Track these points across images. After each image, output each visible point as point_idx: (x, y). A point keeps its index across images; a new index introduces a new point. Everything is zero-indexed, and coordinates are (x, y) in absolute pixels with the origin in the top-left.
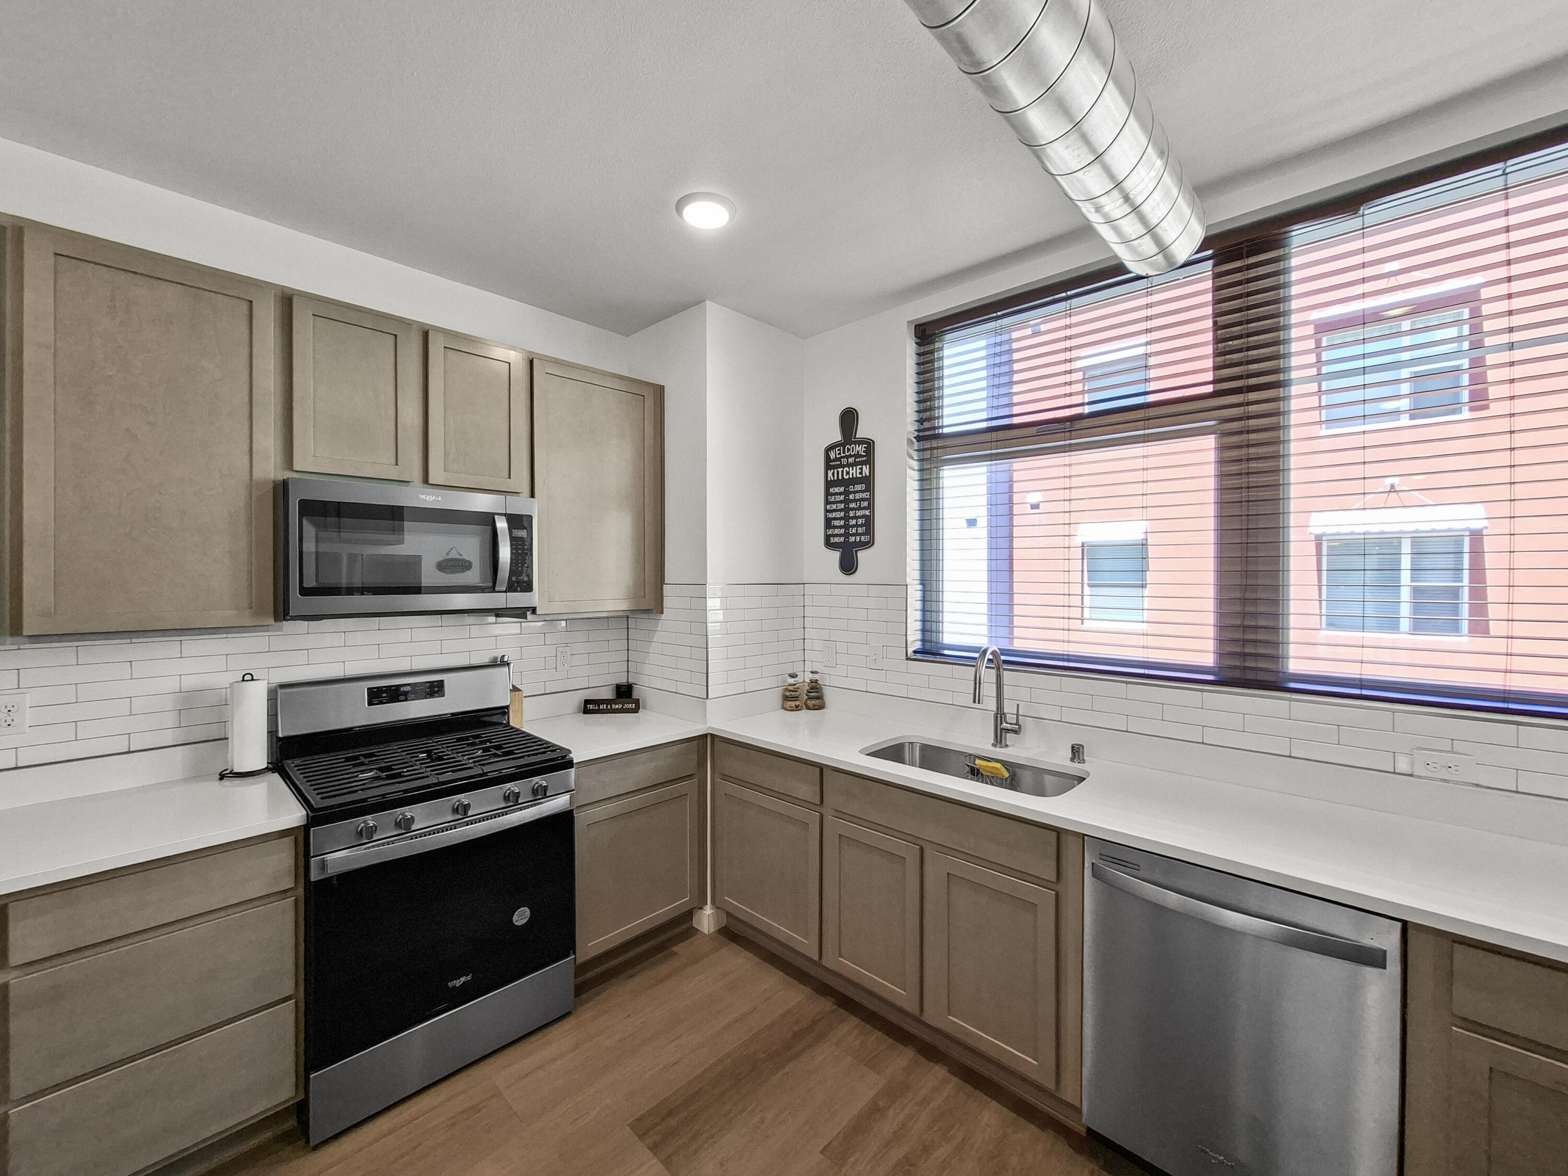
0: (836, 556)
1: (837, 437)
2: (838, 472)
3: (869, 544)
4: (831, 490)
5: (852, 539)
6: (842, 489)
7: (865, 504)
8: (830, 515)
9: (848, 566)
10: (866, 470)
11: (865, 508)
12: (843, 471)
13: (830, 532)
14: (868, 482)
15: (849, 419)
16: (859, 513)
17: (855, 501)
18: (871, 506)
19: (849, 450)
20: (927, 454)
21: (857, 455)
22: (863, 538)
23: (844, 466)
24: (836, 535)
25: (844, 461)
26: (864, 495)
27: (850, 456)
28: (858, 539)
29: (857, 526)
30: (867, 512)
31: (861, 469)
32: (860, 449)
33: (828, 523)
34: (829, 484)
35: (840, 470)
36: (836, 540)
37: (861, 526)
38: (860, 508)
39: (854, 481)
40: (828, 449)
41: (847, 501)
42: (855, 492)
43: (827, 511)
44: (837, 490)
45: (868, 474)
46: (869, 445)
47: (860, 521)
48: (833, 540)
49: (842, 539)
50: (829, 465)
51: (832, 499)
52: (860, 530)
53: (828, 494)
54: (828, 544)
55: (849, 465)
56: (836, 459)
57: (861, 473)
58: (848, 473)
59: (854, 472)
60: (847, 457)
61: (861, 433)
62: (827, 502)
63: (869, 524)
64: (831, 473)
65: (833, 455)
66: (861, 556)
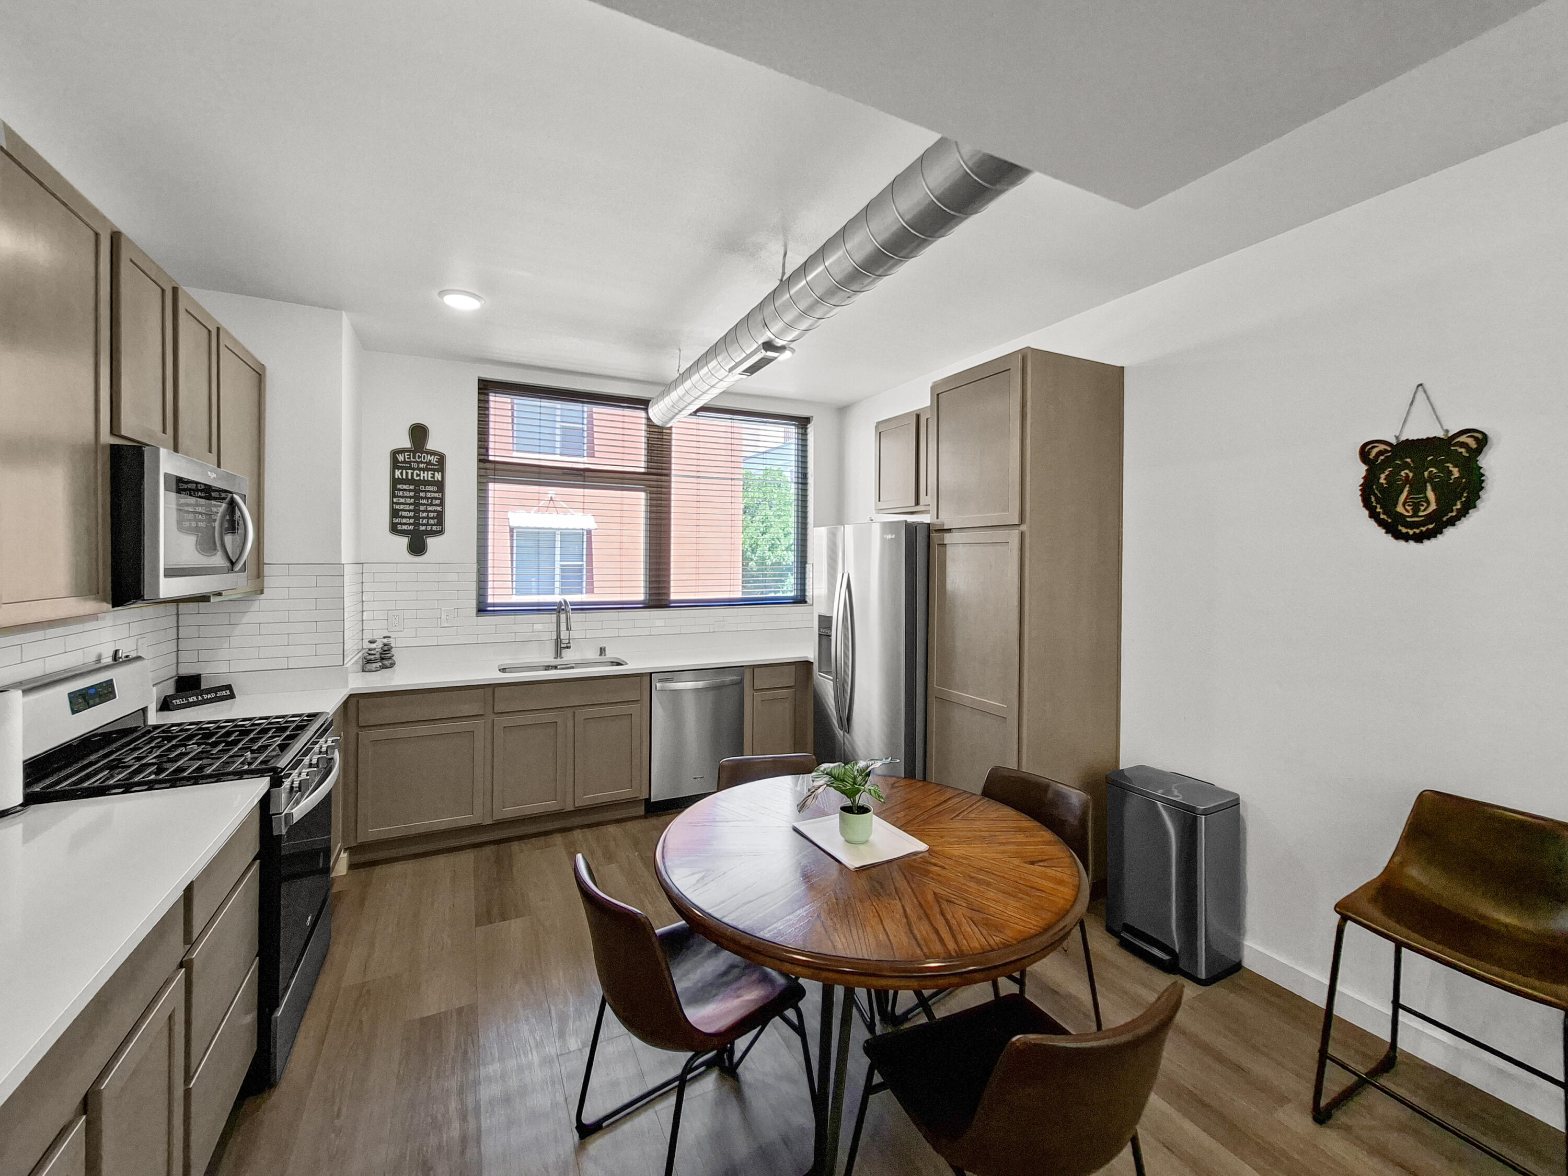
0: (404, 541)
1: (407, 444)
2: (407, 473)
3: (441, 532)
4: (399, 486)
5: (422, 528)
6: (412, 487)
7: (438, 502)
8: (398, 507)
9: (418, 548)
10: (438, 476)
11: (436, 505)
12: (412, 474)
13: (396, 521)
14: (440, 486)
15: (419, 433)
16: (429, 508)
17: (426, 498)
18: (442, 504)
19: (419, 457)
20: (482, 472)
21: (429, 463)
22: (434, 528)
23: (414, 469)
24: (405, 524)
25: (415, 465)
26: (436, 495)
27: (422, 462)
28: (429, 528)
29: (428, 518)
30: (439, 508)
31: (434, 474)
32: (434, 460)
33: (395, 513)
34: (395, 482)
35: (410, 471)
36: (405, 527)
37: (433, 518)
38: (431, 505)
39: (426, 483)
40: (395, 452)
41: (417, 498)
42: (426, 492)
43: (392, 503)
44: (405, 487)
45: (440, 479)
46: (442, 458)
47: (431, 515)
48: (399, 527)
49: (411, 527)
50: (395, 464)
51: (398, 493)
52: (431, 521)
53: (393, 489)
54: (394, 529)
55: (420, 469)
56: (405, 462)
57: (433, 477)
58: (418, 475)
59: (427, 476)
60: (418, 463)
61: (431, 445)
62: (393, 495)
63: (440, 518)
64: (398, 473)
65: (401, 458)
66: (431, 542)
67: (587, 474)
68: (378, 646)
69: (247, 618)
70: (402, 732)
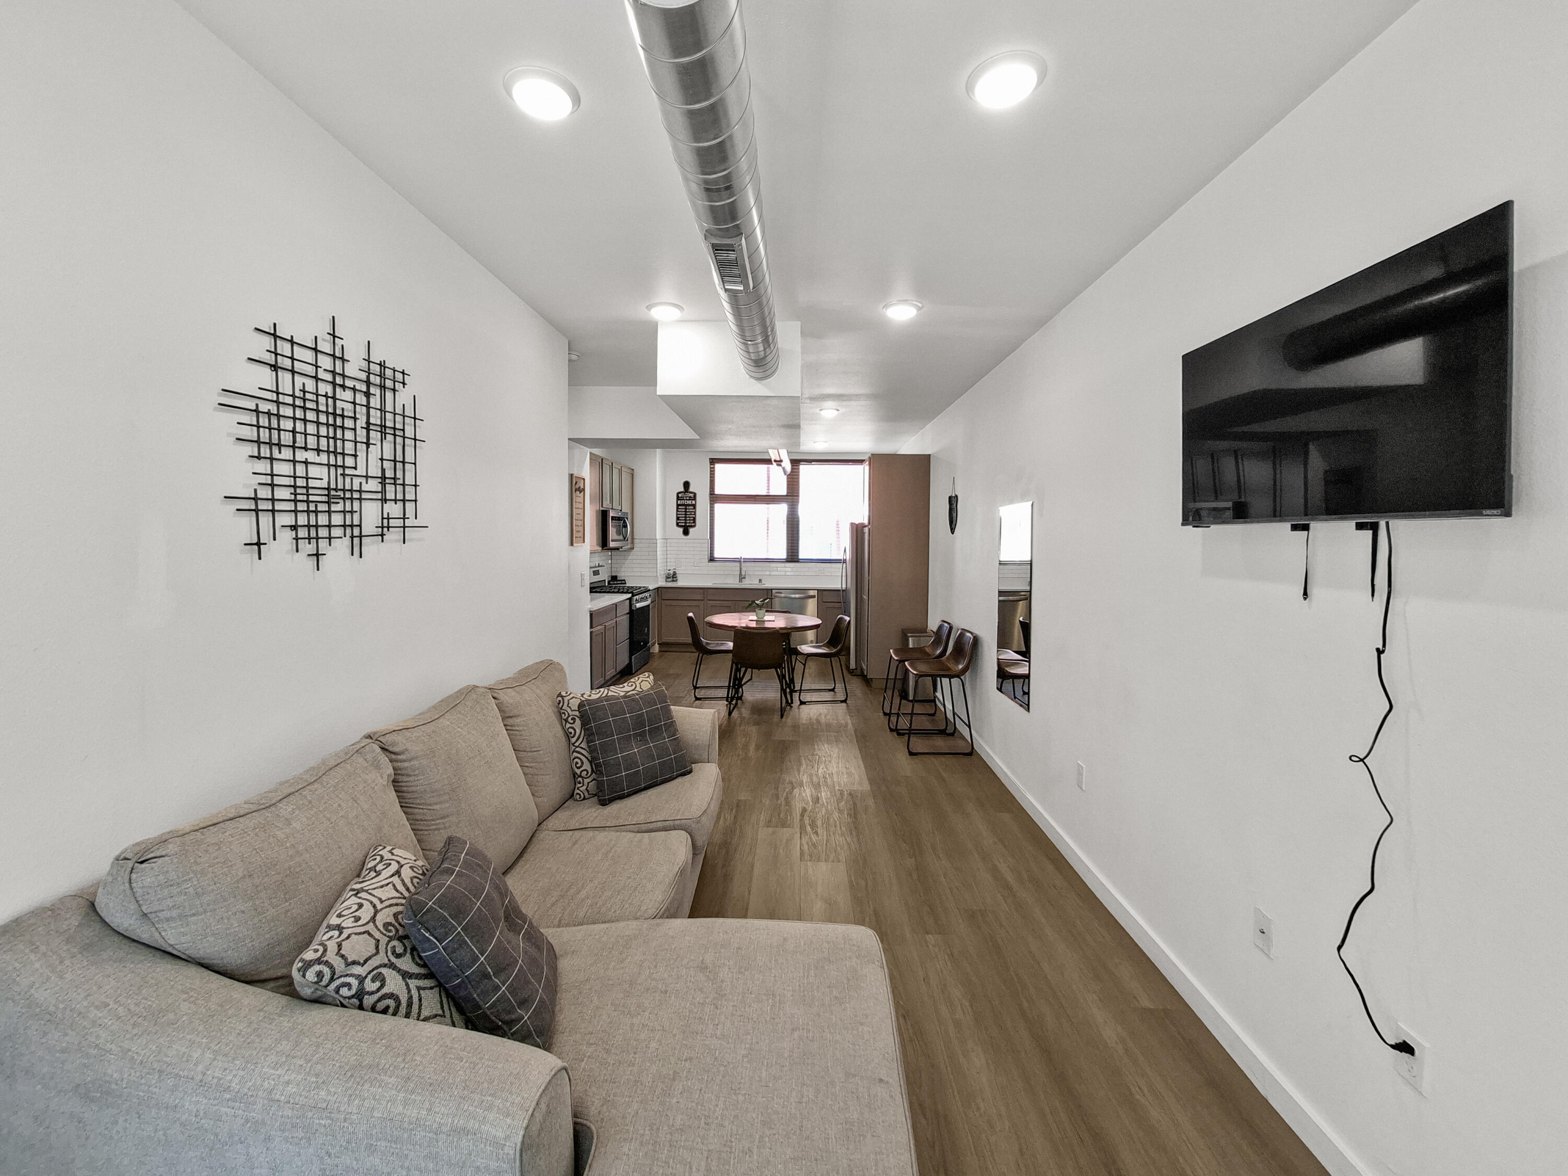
0: (681, 530)
1: (682, 490)
2: (682, 502)
3: (694, 526)
4: (680, 507)
5: (688, 524)
6: (684, 507)
7: (693, 513)
8: (679, 516)
9: (686, 533)
10: (694, 502)
12: (684, 502)
13: (678, 521)
14: (694, 506)
15: (687, 485)
16: (691, 516)
17: (689, 512)
18: (695, 514)
19: (687, 495)
20: (712, 499)
21: (690, 497)
22: (692, 524)
23: (685, 500)
24: (682, 523)
26: (694, 510)
27: (688, 497)
28: (690, 524)
30: (694, 516)
31: (692, 501)
32: (692, 495)
33: (678, 518)
34: (678, 505)
38: (691, 514)
39: (689, 505)
40: (678, 493)
41: (686, 512)
42: (689, 509)
43: (677, 514)
44: (682, 507)
45: (695, 504)
46: (695, 494)
47: (691, 519)
48: (680, 524)
49: (684, 524)
50: (678, 498)
51: (679, 510)
52: (691, 521)
53: (678, 508)
54: (678, 525)
55: (687, 500)
56: (682, 497)
57: (692, 503)
58: (686, 502)
59: (689, 502)
60: (686, 497)
61: (691, 490)
62: (677, 511)
63: (694, 519)
64: (679, 501)
65: (680, 495)
66: (691, 530)
67: (757, 497)
68: (671, 572)
69: (630, 557)
70: (674, 603)
